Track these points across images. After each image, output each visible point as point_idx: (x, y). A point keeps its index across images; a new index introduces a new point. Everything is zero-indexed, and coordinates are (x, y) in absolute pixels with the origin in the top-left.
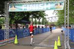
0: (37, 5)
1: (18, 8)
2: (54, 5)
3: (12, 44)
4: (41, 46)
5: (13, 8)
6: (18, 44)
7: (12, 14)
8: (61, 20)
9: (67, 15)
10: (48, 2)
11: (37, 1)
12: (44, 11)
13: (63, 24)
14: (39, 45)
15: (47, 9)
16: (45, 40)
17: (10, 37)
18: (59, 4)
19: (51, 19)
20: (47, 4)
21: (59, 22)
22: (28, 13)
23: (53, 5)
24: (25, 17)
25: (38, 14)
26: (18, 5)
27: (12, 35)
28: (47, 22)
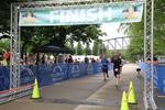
0: (83, 11)
1: (40, 19)
2: (121, 10)
3: (27, 100)
4: (92, 104)
5: (29, 17)
6: (40, 98)
7: (27, 32)
8: (135, 45)
9: (149, 33)
10: (107, 4)
11: (82, 3)
12: (97, 26)
13: (142, 53)
14: (88, 100)
15: (106, 21)
16: (101, 90)
17: (22, 84)
18: (131, 9)
19: (113, 42)
20: (105, 8)
21: (132, 50)
22: (63, 30)
23: (118, 12)
24: (56, 37)
25: (85, 32)
26: (41, 11)
27: (27, 79)
28: (105, 50)
